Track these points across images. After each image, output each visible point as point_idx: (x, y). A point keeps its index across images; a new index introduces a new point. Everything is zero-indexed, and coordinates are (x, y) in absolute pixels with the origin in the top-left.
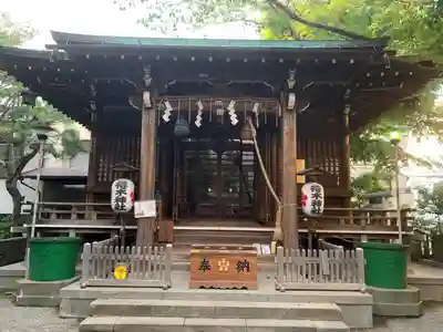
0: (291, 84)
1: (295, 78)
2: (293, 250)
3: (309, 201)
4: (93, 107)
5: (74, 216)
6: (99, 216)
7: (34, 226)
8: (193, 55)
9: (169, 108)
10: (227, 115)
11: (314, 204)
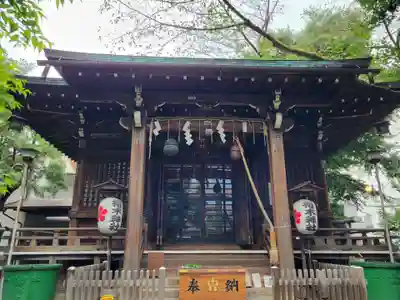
0: (277, 105)
1: (281, 99)
2: (288, 271)
3: (303, 217)
4: (81, 134)
5: (55, 242)
6: (83, 241)
7: (11, 253)
8: (185, 74)
9: (159, 128)
10: (216, 134)
11: (308, 221)
